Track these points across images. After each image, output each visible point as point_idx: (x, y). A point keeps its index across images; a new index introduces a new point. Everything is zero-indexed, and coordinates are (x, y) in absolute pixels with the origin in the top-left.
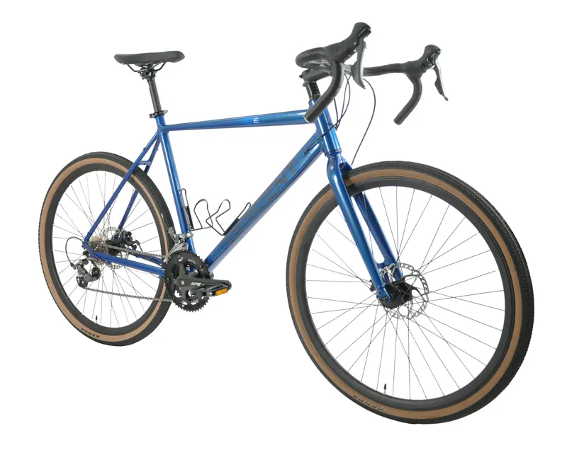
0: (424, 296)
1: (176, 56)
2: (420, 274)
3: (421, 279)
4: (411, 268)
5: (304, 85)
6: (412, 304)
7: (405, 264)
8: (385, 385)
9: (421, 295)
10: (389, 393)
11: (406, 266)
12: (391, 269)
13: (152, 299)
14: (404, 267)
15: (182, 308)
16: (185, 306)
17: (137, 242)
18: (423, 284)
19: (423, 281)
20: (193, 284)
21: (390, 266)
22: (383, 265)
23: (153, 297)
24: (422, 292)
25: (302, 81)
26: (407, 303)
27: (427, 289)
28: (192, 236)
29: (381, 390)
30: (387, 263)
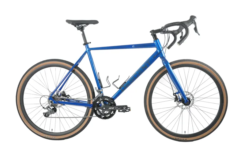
1: (95, 22)
5: (151, 35)
13: (82, 117)
15: (101, 118)
16: (103, 117)
17: (68, 95)
20: (110, 108)
23: (83, 116)
25: (151, 33)
28: (102, 90)
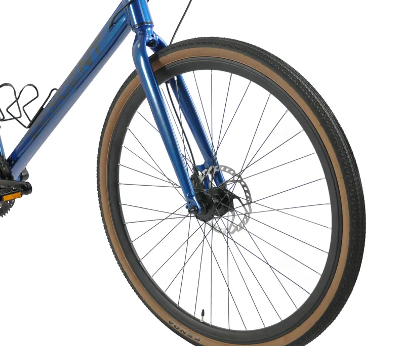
0: (247, 206)
2: (242, 180)
3: (243, 186)
4: (232, 172)
6: (234, 215)
7: (226, 167)
8: (203, 311)
9: (243, 205)
10: (206, 319)
11: (227, 170)
12: (211, 172)
14: (224, 170)
18: (245, 192)
19: (246, 189)
21: (210, 169)
22: (203, 167)
24: (244, 202)
26: (226, 215)
27: (250, 197)
29: (198, 316)
30: (207, 165)
